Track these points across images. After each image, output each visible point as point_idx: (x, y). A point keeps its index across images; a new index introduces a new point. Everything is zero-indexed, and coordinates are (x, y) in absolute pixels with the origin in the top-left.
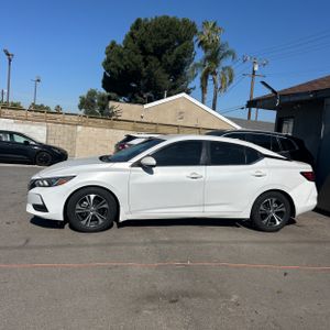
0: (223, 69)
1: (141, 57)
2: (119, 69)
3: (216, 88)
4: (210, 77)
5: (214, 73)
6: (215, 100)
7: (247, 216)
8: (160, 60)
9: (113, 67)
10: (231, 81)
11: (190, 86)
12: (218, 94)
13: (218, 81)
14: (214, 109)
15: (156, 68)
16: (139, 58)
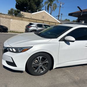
0: (54, 4)
2: (21, 2)
5: (51, 6)
10: (56, 8)
15: (32, 3)
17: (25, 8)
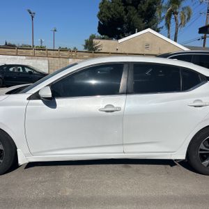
0: (183, 9)
1: (123, 8)
2: (108, 18)
3: (177, 24)
4: (173, 16)
5: (177, 13)
6: (176, 34)
7: (183, 157)
8: (137, 8)
9: (104, 17)
10: (189, 18)
11: (159, 26)
12: (179, 29)
13: (179, 19)
14: (175, 40)
15: (134, 14)
16: (121, 8)
17: (119, 29)
